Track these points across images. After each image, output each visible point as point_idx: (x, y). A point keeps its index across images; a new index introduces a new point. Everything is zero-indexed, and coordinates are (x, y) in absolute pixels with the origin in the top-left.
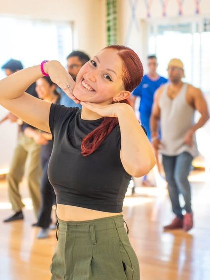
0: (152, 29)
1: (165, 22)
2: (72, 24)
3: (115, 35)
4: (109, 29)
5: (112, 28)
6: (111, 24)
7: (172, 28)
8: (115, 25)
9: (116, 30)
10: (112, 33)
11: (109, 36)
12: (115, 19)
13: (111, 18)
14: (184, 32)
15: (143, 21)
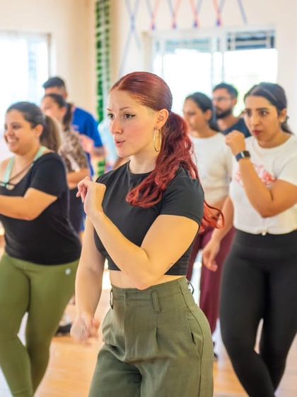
0: (158, 44)
1: (175, 36)
2: (49, 36)
3: (107, 53)
4: (99, 45)
5: (103, 44)
6: (102, 37)
7: (185, 44)
8: (107, 39)
9: (107, 46)
10: (103, 50)
11: (99, 54)
12: (107, 31)
13: (102, 29)
14: (202, 50)
15: (145, 34)
